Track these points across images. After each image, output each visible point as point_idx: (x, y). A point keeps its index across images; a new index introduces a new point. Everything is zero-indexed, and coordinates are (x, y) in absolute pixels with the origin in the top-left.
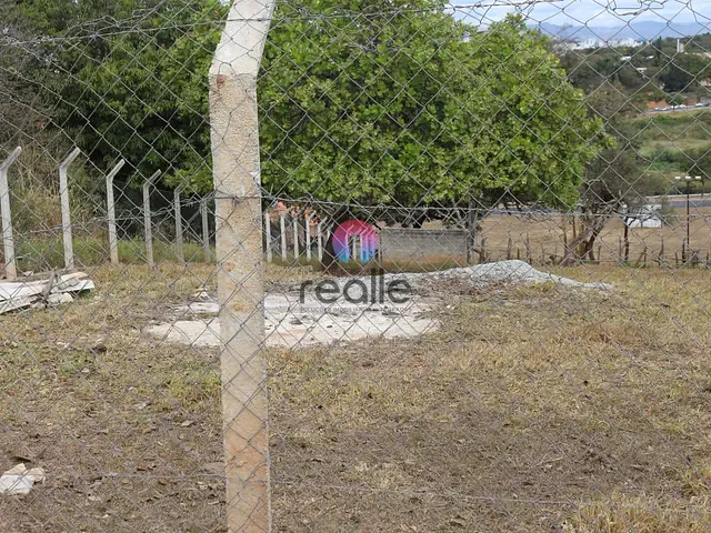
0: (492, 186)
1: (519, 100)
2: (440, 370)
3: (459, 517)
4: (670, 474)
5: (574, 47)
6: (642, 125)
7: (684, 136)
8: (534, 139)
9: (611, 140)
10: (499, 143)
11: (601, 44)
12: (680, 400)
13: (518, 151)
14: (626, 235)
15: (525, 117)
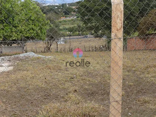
0: (26, 36)
1: (31, 17)
2: (13, 78)
3: (15, 112)
4: (63, 97)
5: (45, 5)
6: (60, 22)
7: (69, 24)
8: (35, 25)
9: (52, 25)
10: (27, 26)
11: (51, 5)
12: (66, 81)
13: (31, 28)
14: (57, 46)
15: (33, 20)
